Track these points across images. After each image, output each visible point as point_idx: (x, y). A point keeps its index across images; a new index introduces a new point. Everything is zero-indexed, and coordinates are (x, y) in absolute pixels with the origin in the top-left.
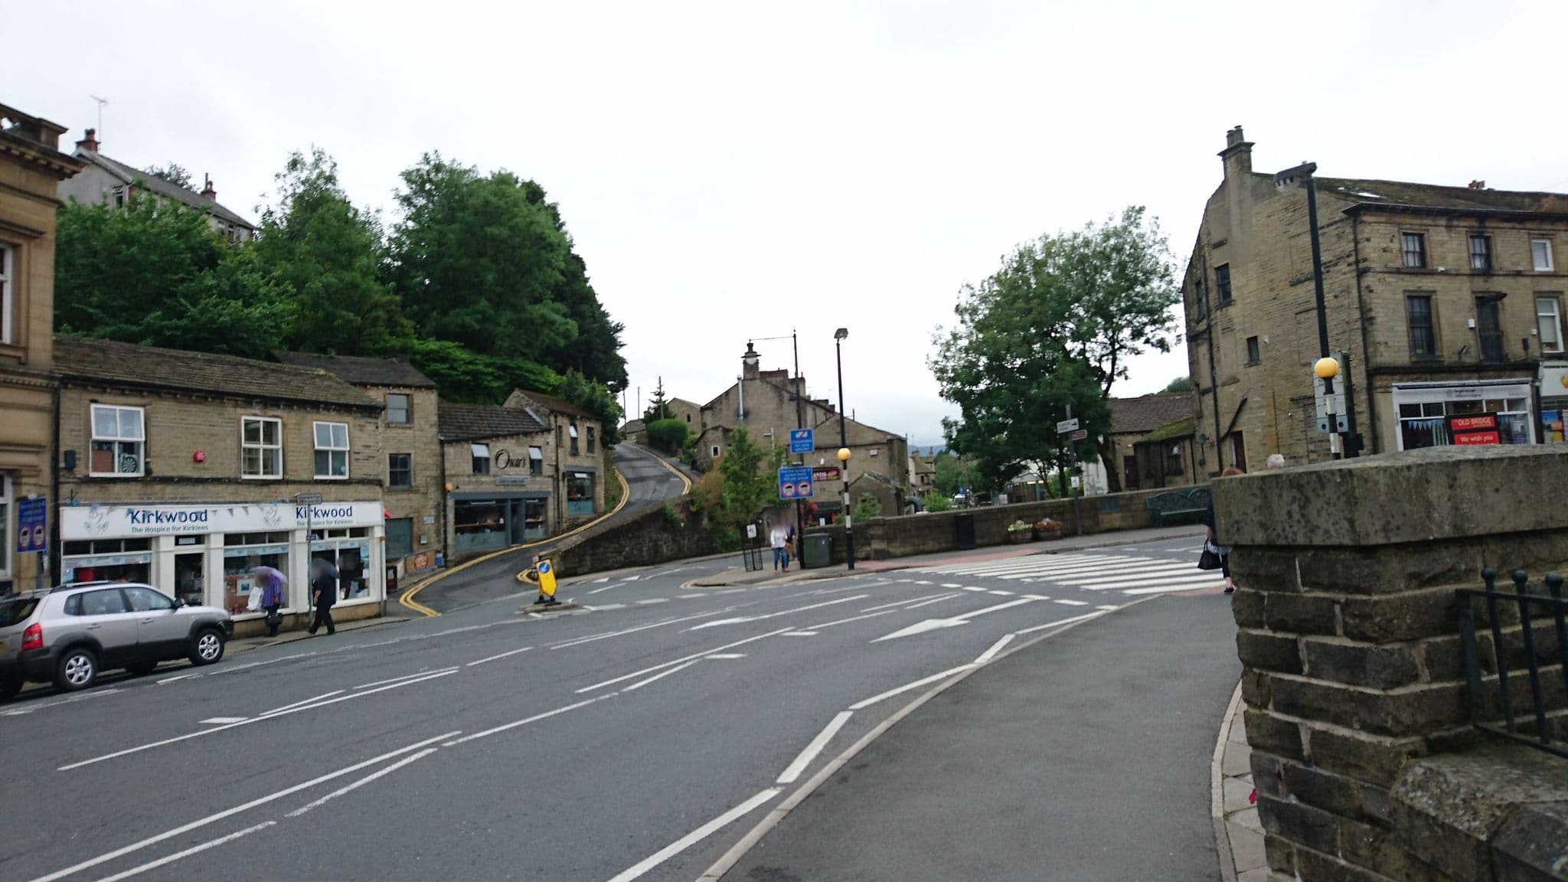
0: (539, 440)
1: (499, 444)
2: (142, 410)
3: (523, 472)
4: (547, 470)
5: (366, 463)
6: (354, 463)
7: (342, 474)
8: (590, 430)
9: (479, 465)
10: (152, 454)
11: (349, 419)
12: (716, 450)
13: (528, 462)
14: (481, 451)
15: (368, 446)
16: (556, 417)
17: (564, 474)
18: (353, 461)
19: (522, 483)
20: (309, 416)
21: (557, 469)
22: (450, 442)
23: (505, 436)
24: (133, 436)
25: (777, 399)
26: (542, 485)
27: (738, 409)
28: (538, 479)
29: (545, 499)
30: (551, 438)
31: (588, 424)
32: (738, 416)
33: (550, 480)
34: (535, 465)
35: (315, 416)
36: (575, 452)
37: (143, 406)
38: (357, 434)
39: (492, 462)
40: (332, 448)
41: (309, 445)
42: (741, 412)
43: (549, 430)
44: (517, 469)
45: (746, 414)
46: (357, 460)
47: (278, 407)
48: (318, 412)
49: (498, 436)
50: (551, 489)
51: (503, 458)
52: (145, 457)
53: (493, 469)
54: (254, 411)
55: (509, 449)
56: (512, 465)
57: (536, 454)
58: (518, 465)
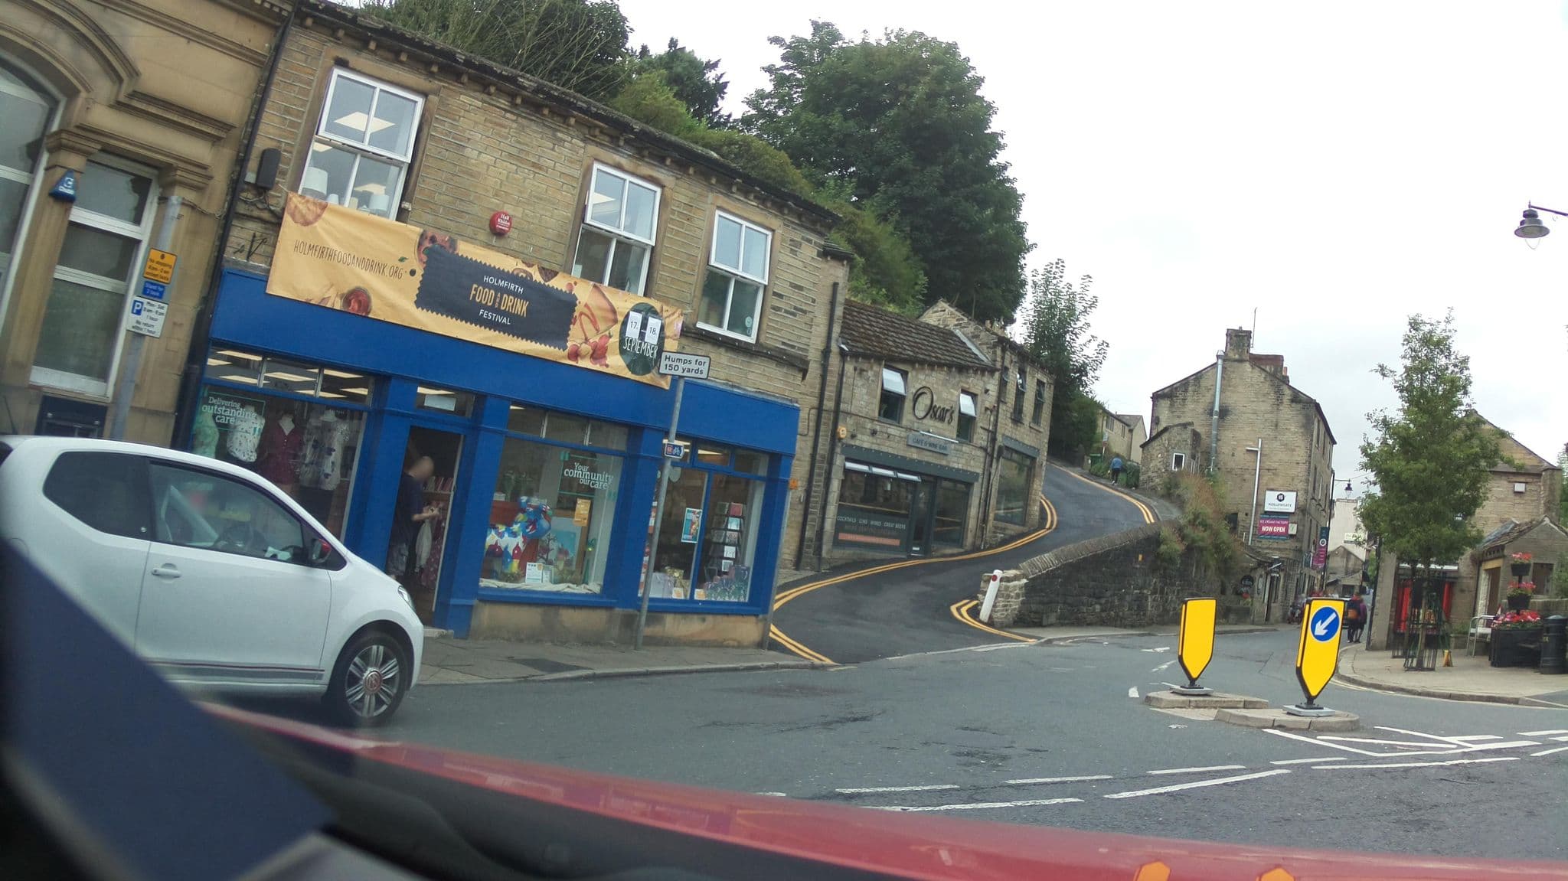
0: (975, 383)
1: (922, 377)
2: (420, 101)
3: (945, 433)
4: (980, 438)
5: (789, 320)
6: (770, 314)
7: (746, 331)
8: (1040, 383)
9: (891, 405)
10: (417, 195)
11: (776, 223)
12: (1179, 459)
13: (956, 416)
14: (893, 381)
15: (800, 288)
16: (1004, 351)
17: (1000, 447)
18: (768, 310)
19: (941, 450)
20: (711, 196)
21: (994, 440)
22: (855, 356)
23: (932, 366)
24: (392, 149)
25: (1272, 396)
26: (967, 459)
27: (1213, 403)
28: (965, 448)
29: (969, 485)
30: (993, 386)
31: (1039, 376)
32: (1211, 413)
33: (980, 454)
34: (966, 424)
35: (722, 200)
36: (1017, 418)
37: (424, 94)
38: (786, 257)
39: (908, 405)
40: (740, 272)
41: (700, 255)
42: (1217, 408)
43: (992, 371)
44: (939, 424)
45: (1224, 412)
46: (775, 308)
47: (662, 160)
48: (728, 193)
49: (922, 363)
50: (980, 471)
51: (924, 402)
52: (402, 199)
53: (907, 418)
54: (618, 158)
55: (935, 387)
56: (934, 417)
57: (966, 404)
58: (942, 419)
